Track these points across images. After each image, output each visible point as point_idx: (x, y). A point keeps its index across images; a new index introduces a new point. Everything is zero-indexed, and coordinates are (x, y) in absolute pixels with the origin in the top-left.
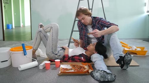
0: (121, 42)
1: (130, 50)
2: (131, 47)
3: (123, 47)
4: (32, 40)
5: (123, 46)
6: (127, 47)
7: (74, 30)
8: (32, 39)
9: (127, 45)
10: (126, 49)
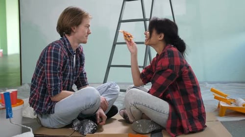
0: (212, 90)
1: (233, 106)
2: (234, 100)
3: (218, 101)
4: (21, 84)
5: (216, 98)
6: (225, 100)
7: (112, 64)
8: (23, 82)
9: (225, 96)
10: (223, 104)
